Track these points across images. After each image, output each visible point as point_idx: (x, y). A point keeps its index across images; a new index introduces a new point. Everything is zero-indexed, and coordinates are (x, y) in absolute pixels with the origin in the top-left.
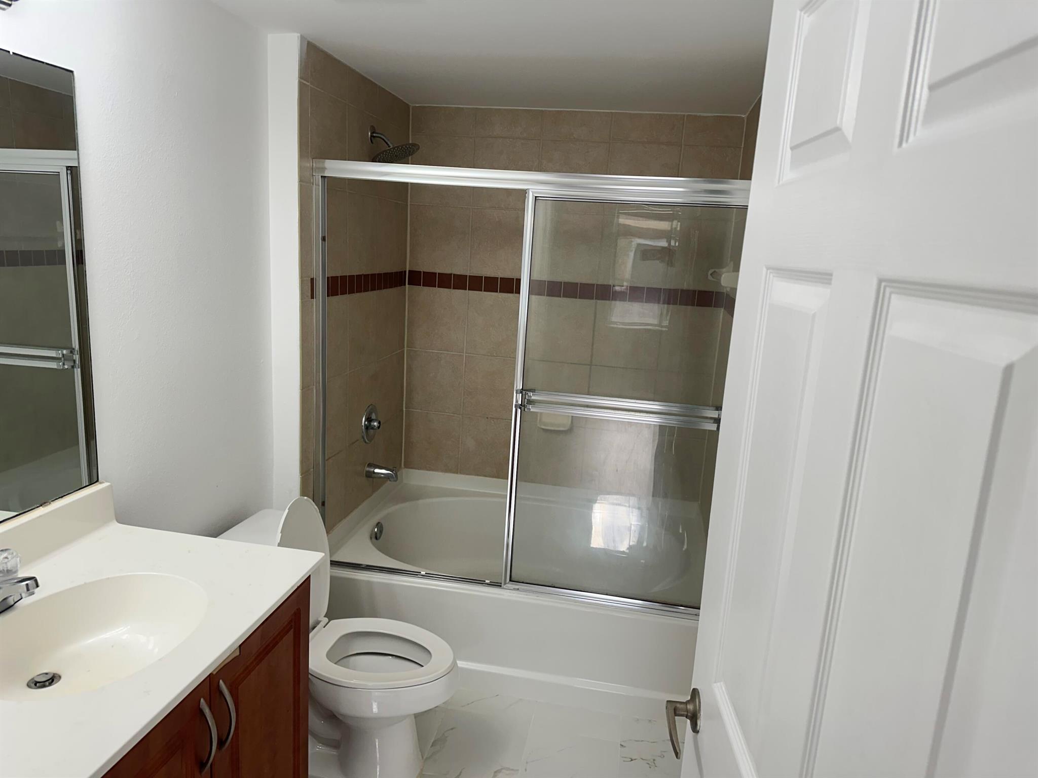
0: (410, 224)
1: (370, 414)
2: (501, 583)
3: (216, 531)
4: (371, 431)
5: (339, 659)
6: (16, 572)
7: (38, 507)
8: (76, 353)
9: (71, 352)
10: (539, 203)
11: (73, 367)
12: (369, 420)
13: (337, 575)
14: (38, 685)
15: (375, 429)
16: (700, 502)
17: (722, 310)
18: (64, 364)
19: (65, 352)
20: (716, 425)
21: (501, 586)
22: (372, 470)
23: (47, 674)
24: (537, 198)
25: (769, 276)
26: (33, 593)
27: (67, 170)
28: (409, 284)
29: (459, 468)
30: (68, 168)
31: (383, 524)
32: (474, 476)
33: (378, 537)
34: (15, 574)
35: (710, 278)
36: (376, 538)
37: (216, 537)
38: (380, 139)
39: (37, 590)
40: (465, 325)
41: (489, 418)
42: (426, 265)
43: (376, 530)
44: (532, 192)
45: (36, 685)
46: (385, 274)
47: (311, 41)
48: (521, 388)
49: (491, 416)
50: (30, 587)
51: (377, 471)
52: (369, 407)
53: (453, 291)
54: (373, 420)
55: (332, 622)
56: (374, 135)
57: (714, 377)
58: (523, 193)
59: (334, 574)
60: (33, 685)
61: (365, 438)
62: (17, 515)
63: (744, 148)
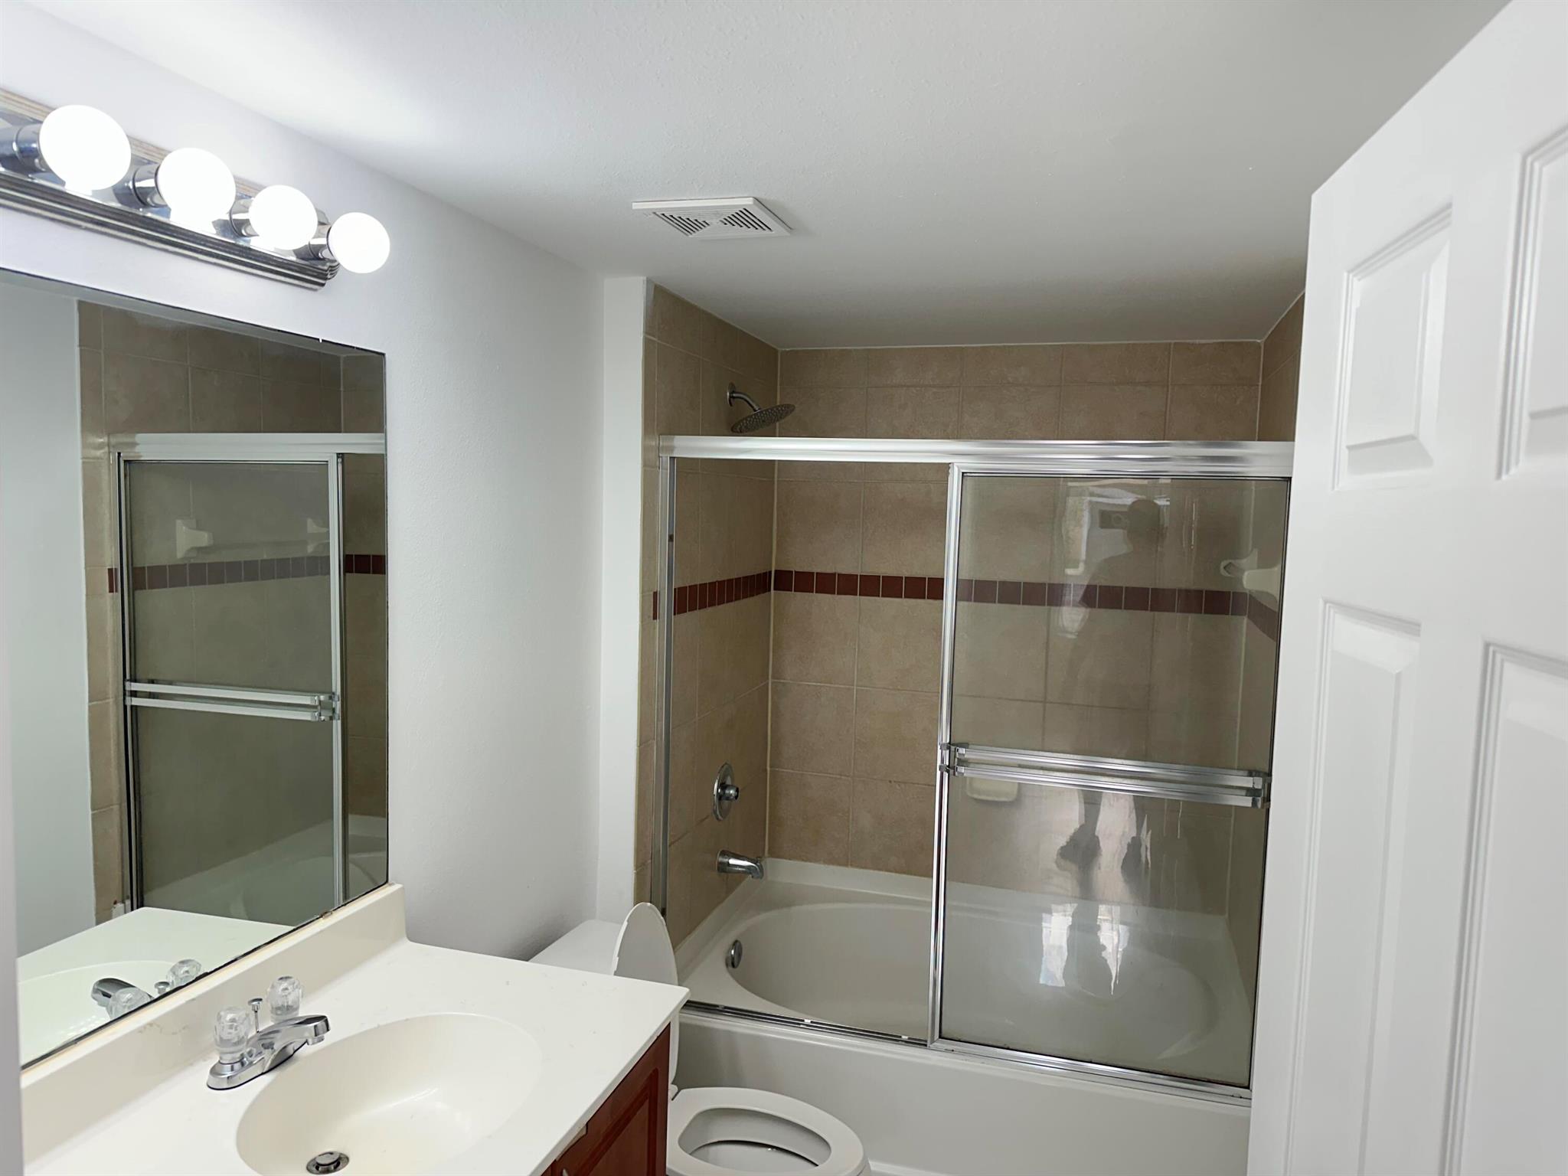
0: (778, 508)
1: (724, 777)
2: (926, 1041)
3: (527, 952)
4: (726, 803)
5: (695, 1148)
6: (297, 1009)
7: (318, 919)
8: (336, 698)
9: (331, 698)
10: (968, 482)
11: (331, 718)
12: (723, 786)
13: (689, 1022)
14: (320, 1169)
15: (731, 800)
16: (1227, 915)
17: (1245, 620)
18: (320, 715)
19: (322, 698)
20: (1251, 798)
21: (926, 1045)
22: (727, 860)
23: (331, 1153)
24: (965, 475)
25: (1329, 611)
26: (322, 1039)
27: (338, 457)
28: (775, 589)
29: (848, 858)
30: (339, 455)
31: (742, 943)
32: (872, 871)
33: (736, 963)
34: (295, 1013)
35: (1223, 572)
36: (733, 966)
37: (527, 961)
38: (743, 401)
39: (327, 1035)
40: (855, 644)
41: (893, 782)
42: (798, 563)
43: (733, 952)
44: (958, 467)
45: (317, 1168)
46: (746, 578)
47: (658, 283)
48: (948, 741)
49: (895, 779)
50: (320, 1031)
51: (732, 861)
52: (723, 766)
53: (837, 597)
54: (729, 786)
55: (684, 1091)
56: (734, 395)
57: (1239, 720)
58: (945, 468)
59: (683, 1020)
60: (314, 1169)
61: (718, 813)
62: (294, 930)
63: (1262, 385)
